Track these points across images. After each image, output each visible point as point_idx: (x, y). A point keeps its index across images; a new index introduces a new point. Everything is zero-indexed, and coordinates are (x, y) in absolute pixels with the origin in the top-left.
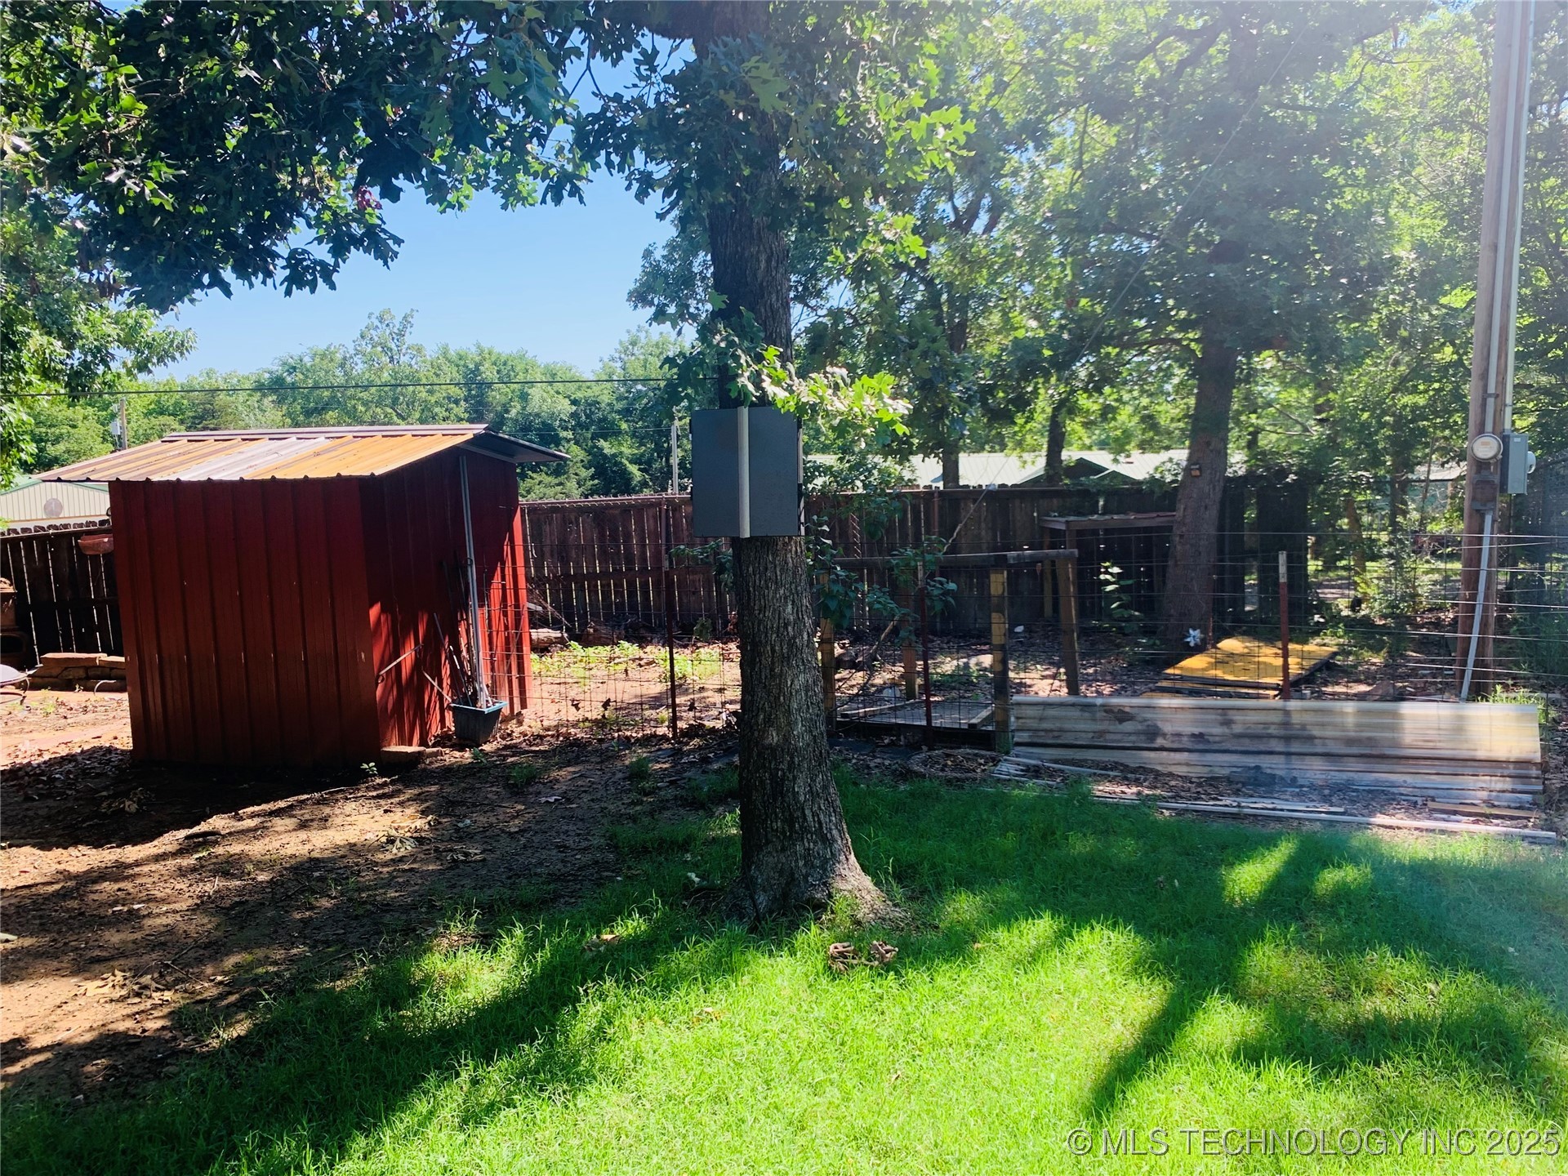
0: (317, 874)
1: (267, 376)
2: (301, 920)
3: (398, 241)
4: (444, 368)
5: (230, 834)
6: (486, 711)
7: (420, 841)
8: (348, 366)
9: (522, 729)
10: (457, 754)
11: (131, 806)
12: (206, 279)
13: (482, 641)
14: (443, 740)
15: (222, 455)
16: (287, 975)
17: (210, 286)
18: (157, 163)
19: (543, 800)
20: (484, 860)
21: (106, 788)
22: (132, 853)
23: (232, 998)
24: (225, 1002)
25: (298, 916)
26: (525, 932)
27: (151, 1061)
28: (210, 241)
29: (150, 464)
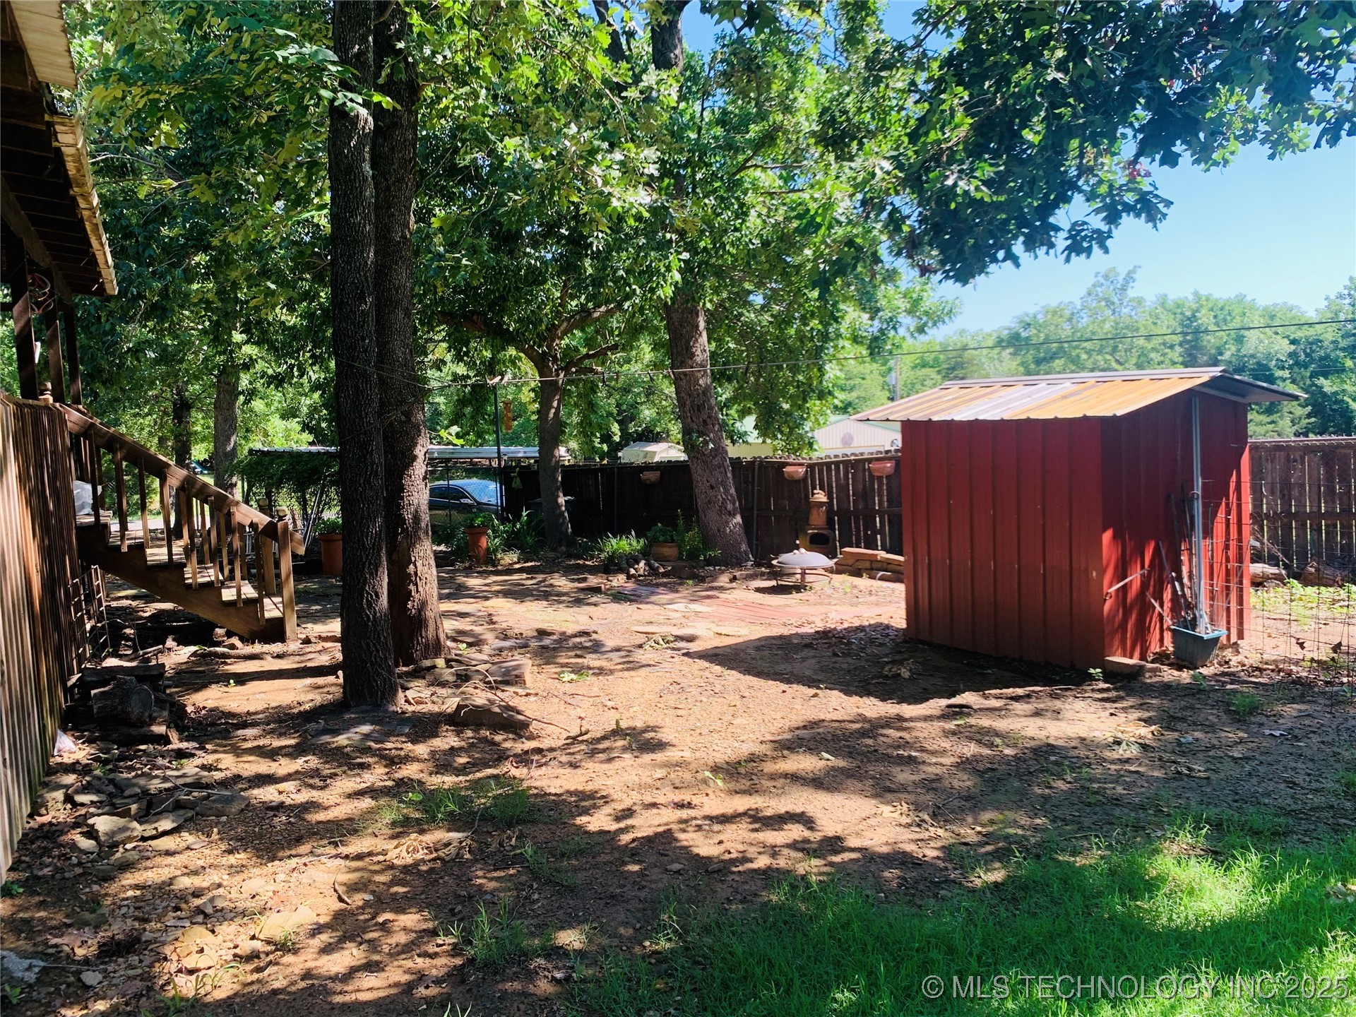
0: (1053, 758)
1: (1006, 332)
2: (1042, 796)
3: (1169, 203)
4: (1162, 316)
5: (981, 710)
6: (1206, 637)
7: (1144, 747)
8: (1074, 320)
9: (1240, 658)
10: (1176, 673)
11: (905, 673)
12: (1001, 254)
13: (1204, 571)
14: (1161, 658)
15: (985, 399)
16: (1033, 840)
17: (1004, 260)
18: (982, 164)
19: (1267, 732)
20: (1208, 778)
21: (886, 655)
22: (908, 710)
23: (989, 848)
24: (983, 850)
25: (1039, 791)
26: (1262, 860)
27: (931, 882)
28: (1006, 222)
29: (930, 407)
